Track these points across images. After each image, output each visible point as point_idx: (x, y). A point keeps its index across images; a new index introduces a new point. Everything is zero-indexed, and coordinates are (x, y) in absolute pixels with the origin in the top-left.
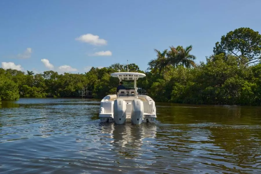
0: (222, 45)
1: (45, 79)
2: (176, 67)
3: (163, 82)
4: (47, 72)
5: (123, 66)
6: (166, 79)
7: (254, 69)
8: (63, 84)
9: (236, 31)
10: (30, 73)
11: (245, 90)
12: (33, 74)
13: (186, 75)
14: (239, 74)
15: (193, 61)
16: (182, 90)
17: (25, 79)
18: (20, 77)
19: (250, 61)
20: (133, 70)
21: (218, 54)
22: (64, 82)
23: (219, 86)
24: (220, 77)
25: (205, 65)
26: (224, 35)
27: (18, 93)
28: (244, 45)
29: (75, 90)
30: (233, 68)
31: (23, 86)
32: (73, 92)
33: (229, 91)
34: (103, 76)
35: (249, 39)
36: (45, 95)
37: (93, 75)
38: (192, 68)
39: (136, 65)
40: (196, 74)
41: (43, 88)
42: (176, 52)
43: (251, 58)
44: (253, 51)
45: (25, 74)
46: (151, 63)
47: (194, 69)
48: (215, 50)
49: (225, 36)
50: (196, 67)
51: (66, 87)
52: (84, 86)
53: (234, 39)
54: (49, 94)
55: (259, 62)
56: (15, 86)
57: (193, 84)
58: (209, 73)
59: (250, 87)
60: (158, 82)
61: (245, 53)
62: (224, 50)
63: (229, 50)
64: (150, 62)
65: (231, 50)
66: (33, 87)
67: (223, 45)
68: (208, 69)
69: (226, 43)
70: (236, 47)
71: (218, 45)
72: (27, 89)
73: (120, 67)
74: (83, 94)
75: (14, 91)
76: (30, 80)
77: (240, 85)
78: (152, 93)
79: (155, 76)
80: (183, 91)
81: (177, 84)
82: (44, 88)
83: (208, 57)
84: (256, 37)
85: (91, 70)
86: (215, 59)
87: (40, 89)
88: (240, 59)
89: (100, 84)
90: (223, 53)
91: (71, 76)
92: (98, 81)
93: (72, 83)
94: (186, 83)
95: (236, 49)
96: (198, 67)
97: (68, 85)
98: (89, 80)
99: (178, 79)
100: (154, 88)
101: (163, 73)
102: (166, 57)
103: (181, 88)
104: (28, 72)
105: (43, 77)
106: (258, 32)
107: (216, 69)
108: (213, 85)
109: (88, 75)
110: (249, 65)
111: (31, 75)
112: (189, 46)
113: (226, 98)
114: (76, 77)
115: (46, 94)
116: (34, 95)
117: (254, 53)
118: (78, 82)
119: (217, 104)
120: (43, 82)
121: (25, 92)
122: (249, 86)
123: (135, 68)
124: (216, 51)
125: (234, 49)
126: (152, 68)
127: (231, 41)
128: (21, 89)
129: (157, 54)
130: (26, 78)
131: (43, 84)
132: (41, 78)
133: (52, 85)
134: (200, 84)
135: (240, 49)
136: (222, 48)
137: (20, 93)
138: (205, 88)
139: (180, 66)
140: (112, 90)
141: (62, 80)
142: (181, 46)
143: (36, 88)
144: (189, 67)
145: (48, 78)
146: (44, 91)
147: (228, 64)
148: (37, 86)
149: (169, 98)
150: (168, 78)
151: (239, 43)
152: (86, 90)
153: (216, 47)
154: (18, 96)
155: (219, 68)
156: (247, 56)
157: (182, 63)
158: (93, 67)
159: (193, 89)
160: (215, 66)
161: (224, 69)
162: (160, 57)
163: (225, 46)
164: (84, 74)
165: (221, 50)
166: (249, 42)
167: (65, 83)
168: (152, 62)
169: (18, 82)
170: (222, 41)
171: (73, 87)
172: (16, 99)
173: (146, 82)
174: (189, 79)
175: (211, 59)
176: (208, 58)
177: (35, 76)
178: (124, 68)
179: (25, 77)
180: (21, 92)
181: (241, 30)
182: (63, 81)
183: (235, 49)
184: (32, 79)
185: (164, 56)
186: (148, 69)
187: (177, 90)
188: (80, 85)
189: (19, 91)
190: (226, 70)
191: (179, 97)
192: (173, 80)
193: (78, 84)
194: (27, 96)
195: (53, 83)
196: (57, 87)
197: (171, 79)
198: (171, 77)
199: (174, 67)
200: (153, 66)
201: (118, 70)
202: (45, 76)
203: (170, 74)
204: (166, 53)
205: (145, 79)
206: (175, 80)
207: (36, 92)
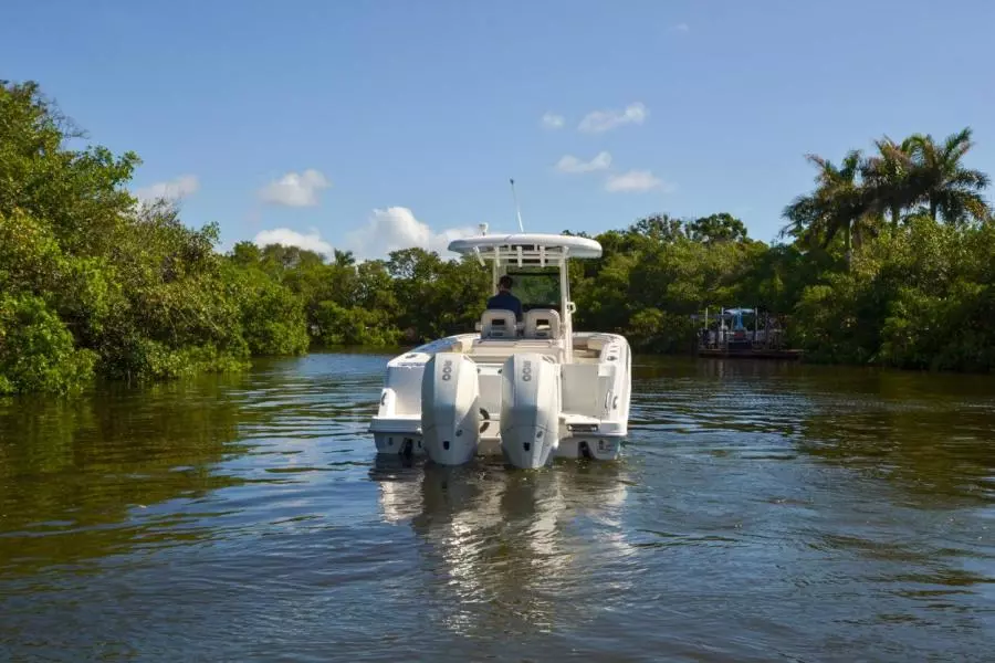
1: (395, 277)
2: (900, 222)
3: (847, 284)
4: (401, 252)
5: (682, 225)
6: (861, 272)
8: (456, 295)
10: (344, 259)
12: (352, 261)
13: (945, 253)
15: (978, 197)
16: (927, 316)
17: (326, 278)
18: (308, 272)
20: (724, 236)
22: (461, 289)
27: (305, 330)
31: (323, 304)
34: (606, 264)
36: (396, 336)
38: (974, 226)
39: (735, 217)
41: (386, 313)
42: (901, 160)
45: (326, 263)
46: (798, 211)
47: (982, 228)
50: (993, 222)
51: (470, 307)
54: (410, 332)
56: (293, 304)
57: (979, 289)
60: (826, 282)
64: (790, 205)
66: (355, 307)
72: (334, 316)
73: (670, 229)
75: (291, 323)
76: (345, 282)
78: (799, 329)
79: (812, 262)
80: (933, 321)
81: (906, 291)
82: (390, 313)
87: (374, 315)
89: (594, 295)
92: (588, 285)
94: (945, 286)
97: (475, 299)
99: (912, 271)
100: (810, 311)
101: (846, 248)
102: (858, 181)
104: (338, 254)
105: (387, 270)
111: (346, 266)
112: (959, 132)
115: (399, 332)
116: (357, 338)
120: (387, 289)
121: (326, 325)
123: (730, 229)
126: (800, 228)
128: (314, 314)
129: (817, 171)
130: (330, 274)
131: (388, 296)
132: (380, 276)
133: (421, 301)
137: (309, 330)
139: (918, 216)
140: (638, 316)
141: (453, 279)
142: (924, 135)
143: (365, 312)
144: (962, 221)
145: (405, 274)
146: (391, 321)
148: (370, 303)
149: (874, 347)
150: (865, 264)
154: (306, 340)
157: (927, 206)
159: (980, 314)
167: (464, 293)
168: (800, 205)
169: (305, 290)
172: (297, 352)
173: (773, 286)
174: (962, 269)
177: (362, 269)
178: (687, 231)
179: (328, 271)
180: (313, 327)
182: (457, 285)
184: (349, 279)
185: (850, 177)
186: (782, 233)
187: (907, 318)
189: (308, 321)
191: (916, 343)
192: (889, 275)
194: (334, 340)
195: (422, 292)
196: (437, 309)
197: (882, 270)
198: (879, 264)
199: (894, 224)
200: (805, 223)
201: (661, 242)
202: (395, 267)
203: (877, 254)
204: (858, 166)
205: (772, 275)
206: (898, 276)
207: (363, 326)
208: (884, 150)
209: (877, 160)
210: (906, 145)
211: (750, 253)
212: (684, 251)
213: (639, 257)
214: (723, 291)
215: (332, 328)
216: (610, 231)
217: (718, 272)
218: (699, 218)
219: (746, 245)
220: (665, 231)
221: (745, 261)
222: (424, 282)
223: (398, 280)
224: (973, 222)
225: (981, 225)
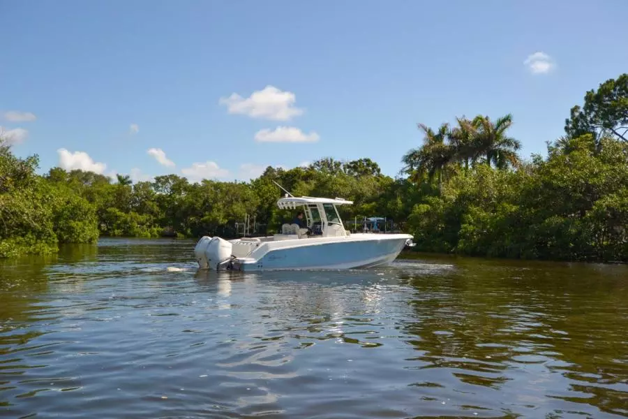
0: (586, 113)
1: (158, 193)
2: (470, 167)
3: (439, 204)
4: (163, 177)
5: (342, 165)
6: (447, 197)
8: (198, 205)
9: (623, 80)
10: (123, 181)
12: (130, 182)
13: (495, 187)
15: (514, 154)
16: (485, 224)
17: (112, 193)
18: (100, 189)
20: (367, 173)
21: (578, 137)
22: (201, 201)
23: (579, 214)
24: (581, 193)
25: (543, 164)
26: (593, 91)
27: (97, 227)
29: (226, 221)
30: (613, 169)
31: (109, 210)
32: (222, 226)
33: (605, 228)
34: (294, 188)
36: (158, 231)
37: (270, 185)
38: (512, 171)
39: (373, 161)
40: (522, 186)
41: (152, 217)
42: (472, 130)
45: (112, 183)
46: (410, 158)
47: (516, 172)
48: (570, 126)
49: (596, 92)
50: (522, 169)
51: (207, 213)
52: (249, 212)
53: (617, 97)
54: (167, 229)
56: (89, 210)
57: (514, 208)
58: (555, 182)
60: (427, 202)
62: (593, 127)
63: (606, 126)
64: (406, 154)
65: (609, 125)
66: (131, 212)
67: (589, 114)
68: (551, 173)
69: (596, 109)
70: (622, 119)
71: (577, 114)
72: (117, 217)
73: (334, 167)
74: (246, 231)
75: (87, 222)
76: (124, 196)
78: (411, 231)
79: (420, 190)
80: (488, 227)
81: (473, 209)
82: (154, 216)
83: (551, 143)
85: (265, 174)
86: (568, 150)
87: (145, 217)
90: (590, 133)
91: (218, 186)
93: (220, 205)
94: (494, 206)
95: (622, 124)
96: (527, 167)
97: (210, 208)
98: (261, 197)
99: (477, 197)
100: (417, 219)
101: (439, 182)
102: (446, 142)
103: (484, 218)
104: (119, 178)
105: (153, 189)
107: (571, 174)
108: (563, 212)
109: (257, 184)
111: (125, 186)
112: (503, 116)
113: (596, 244)
114: (229, 190)
115: (160, 229)
116: (131, 232)
118: (234, 202)
119: (574, 260)
120: (153, 201)
123: (371, 168)
124: (572, 128)
125: (616, 124)
126: (412, 169)
127: (609, 103)
128: (103, 216)
129: (424, 135)
130: (114, 190)
131: (153, 205)
132: (149, 192)
133: (175, 209)
134: (530, 211)
136: (586, 121)
137: (99, 227)
138: (544, 219)
139: (481, 164)
141: (196, 195)
142: (484, 117)
143: (138, 215)
144: (505, 168)
145: (165, 191)
146: (155, 222)
147: (604, 161)
148: (140, 210)
149: (454, 242)
150: (450, 193)
152: (252, 221)
153: (572, 118)
154: (97, 233)
155: (579, 170)
157: (485, 157)
158: (270, 167)
159: (514, 222)
160: (570, 166)
161: (592, 173)
162: (431, 144)
163: (595, 116)
164: (250, 182)
165: (584, 126)
167: (204, 204)
168: (411, 156)
169: (97, 200)
170: (586, 104)
171: (222, 214)
172: (90, 241)
173: (396, 204)
174: (504, 196)
175: (560, 148)
176: (553, 145)
177: (136, 188)
178: (344, 168)
179: (113, 188)
180: (103, 225)
182: (199, 199)
183: (619, 124)
184: (127, 194)
185: (442, 139)
186: (402, 172)
187: (474, 225)
188: (238, 208)
189: (99, 221)
190: (596, 175)
191: (479, 240)
192: (463, 198)
193: (234, 207)
194: (116, 233)
195: (176, 203)
196: (186, 214)
197: (459, 196)
198: (457, 192)
199: (467, 168)
200: (415, 166)
201: (329, 175)
202: (158, 187)
203: (457, 185)
204: (446, 132)
205: (395, 197)
206: (469, 200)
207: (136, 225)
208: (462, 124)
209: (457, 129)
210: (475, 122)
211: (382, 183)
212: (342, 181)
213: (315, 184)
214: (366, 206)
215: (114, 225)
216: (297, 168)
217: (363, 195)
218: (351, 161)
219: (380, 179)
220: (331, 168)
221: (380, 189)
222: (178, 197)
223: (160, 195)
224: (511, 169)
225: (516, 170)
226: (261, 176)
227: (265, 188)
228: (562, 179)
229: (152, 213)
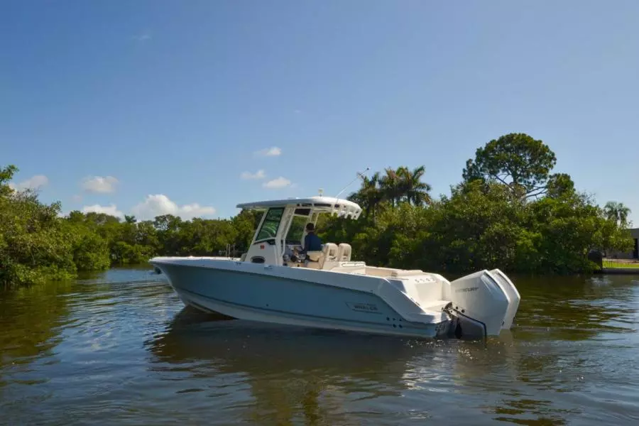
0: (477, 164)
1: (157, 229)
2: (395, 205)
3: (374, 233)
4: (161, 217)
6: (379, 227)
7: (536, 207)
8: (190, 238)
9: (502, 140)
10: (130, 220)
11: (523, 245)
12: (135, 221)
13: (414, 219)
14: (510, 215)
15: (427, 194)
16: (408, 247)
17: (121, 230)
18: (111, 227)
19: (528, 192)
21: (472, 182)
22: (192, 235)
23: (475, 238)
24: (476, 222)
26: (481, 148)
28: (517, 163)
29: (211, 250)
30: (498, 205)
31: (119, 243)
33: (493, 247)
35: (525, 154)
37: (246, 221)
38: (426, 207)
40: (433, 218)
41: (153, 247)
42: (396, 178)
43: (530, 187)
44: (534, 176)
45: (121, 222)
48: (466, 173)
49: (483, 149)
50: (432, 205)
52: (229, 242)
53: (498, 153)
55: (545, 195)
56: (102, 243)
57: (428, 235)
58: (457, 215)
59: (530, 240)
60: (365, 232)
61: (519, 178)
62: (482, 175)
63: (491, 173)
65: (494, 173)
66: (136, 245)
67: (479, 165)
68: (454, 208)
69: (484, 161)
70: (503, 168)
71: (471, 165)
72: (125, 249)
75: (101, 253)
77: (513, 236)
79: (359, 223)
80: (410, 249)
81: (399, 235)
82: (155, 247)
83: (453, 186)
84: (537, 150)
85: (242, 212)
86: (466, 190)
87: (148, 248)
88: (510, 189)
90: (480, 178)
91: (205, 223)
93: (207, 237)
94: (414, 233)
95: (503, 172)
96: (437, 204)
97: (199, 240)
98: (239, 230)
99: (401, 227)
101: (373, 216)
102: (377, 186)
103: (406, 242)
104: (127, 218)
105: (153, 226)
106: (541, 141)
107: (469, 208)
108: (464, 237)
109: (235, 221)
110: (528, 201)
111: (131, 224)
112: (419, 167)
113: (488, 261)
114: (214, 226)
116: (135, 260)
117: (536, 178)
118: (218, 234)
120: (153, 236)
121: (120, 254)
122: (528, 239)
124: (467, 175)
125: (499, 171)
127: (493, 157)
128: (113, 248)
129: (362, 181)
130: (123, 228)
131: (153, 239)
132: (150, 229)
133: (171, 241)
135: (509, 171)
136: (477, 170)
137: (111, 257)
138: (451, 242)
139: (403, 202)
141: (188, 230)
142: (404, 168)
143: (141, 246)
144: (421, 205)
145: (163, 228)
146: (155, 251)
147: (490, 199)
148: (144, 242)
149: (386, 261)
150: (382, 225)
151: (508, 161)
152: (232, 249)
153: (467, 168)
154: (108, 262)
155: (474, 205)
156: (522, 183)
157: (407, 197)
159: (429, 245)
160: (467, 203)
161: (483, 207)
162: (367, 188)
163: (483, 166)
164: (230, 219)
165: (476, 174)
166: (525, 160)
167: (194, 236)
169: (109, 236)
170: (477, 158)
171: (209, 244)
172: (103, 268)
173: (342, 233)
174: (421, 226)
175: (459, 190)
176: (455, 188)
177: (140, 225)
179: (121, 226)
180: (113, 255)
181: (510, 138)
182: (190, 233)
183: (501, 172)
184: (133, 231)
185: (374, 184)
187: (400, 248)
188: (221, 239)
189: (110, 252)
190: (487, 209)
192: (391, 228)
193: (218, 238)
194: (124, 262)
195: (172, 237)
197: (389, 226)
198: (387, 224)
199: (393, 206)
202: (158, 224)
203: (387, 218)
204: (377, 179)
205: (341, 228)
206: (395, 229)
207: (140, 254)
208: (389, 173)
209: (385, 177)
210: (398, 173)
215: (123, 255)
221: (329, 222)
222: (173, 231)
223: (159, 232)
224: (425, 205)
225: (429, 206)
226: (239, 215)
227: (242, 223)
228: (463, 213)
229: (153, 244)
